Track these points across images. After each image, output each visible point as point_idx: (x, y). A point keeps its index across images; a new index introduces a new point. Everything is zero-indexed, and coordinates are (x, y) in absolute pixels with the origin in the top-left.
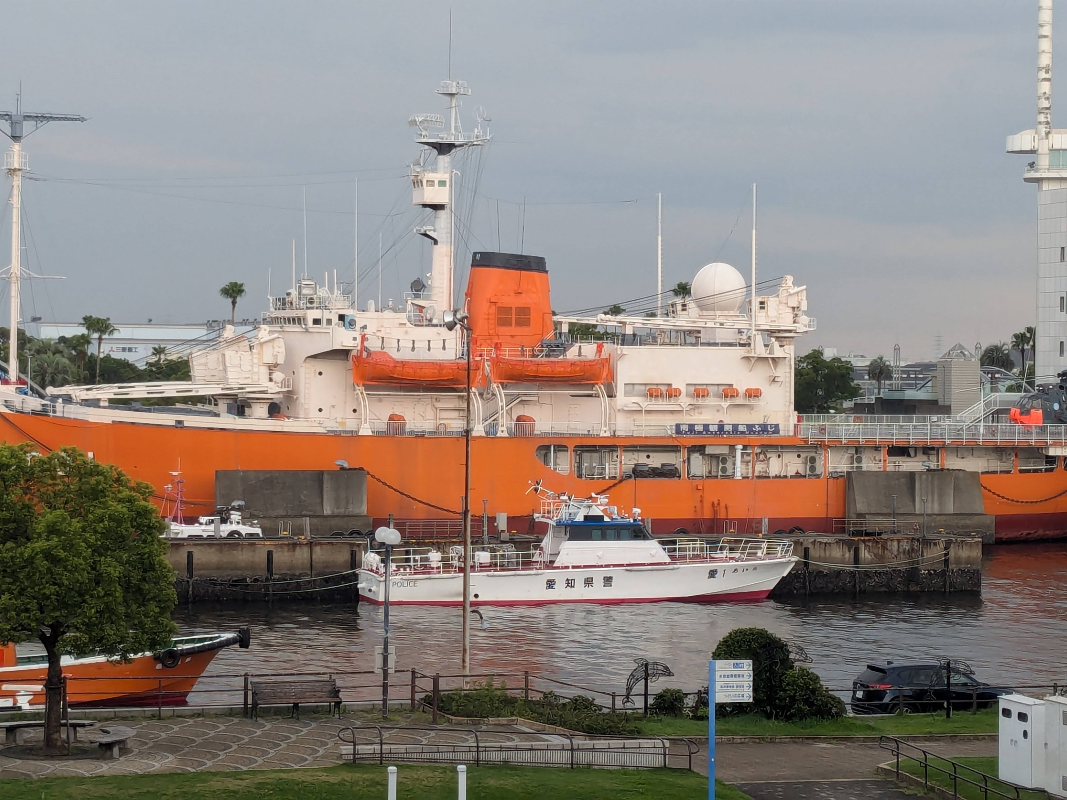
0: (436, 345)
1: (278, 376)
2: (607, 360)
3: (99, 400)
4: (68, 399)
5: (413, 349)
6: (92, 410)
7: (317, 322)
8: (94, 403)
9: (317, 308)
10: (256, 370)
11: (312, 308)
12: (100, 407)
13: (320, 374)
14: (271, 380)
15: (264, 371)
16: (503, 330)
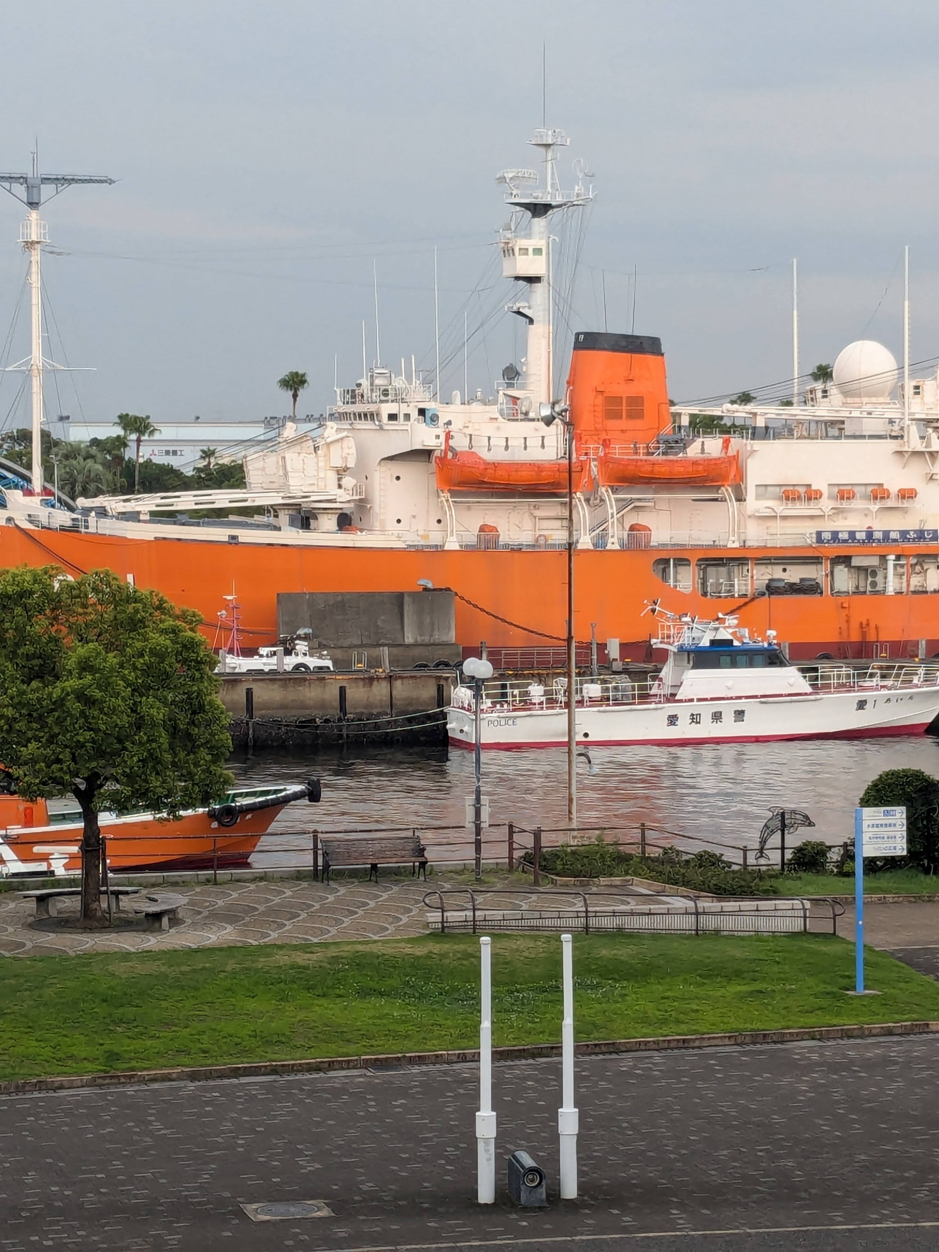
0: (534, 442)
1: (349, 481)
2: (736, 458)
3: (139, 513)
4: (102, 513)
5: (507, 447)
6: (130, 525)
7: (393, 417)
8: (134, 517)
9: (392, 401)
10: (322, 475)
11: (387, 401)
12: (139, 521)
13: (398, 478)
14: (340, 486)
15: (332, 476)
16: (613, 424)
